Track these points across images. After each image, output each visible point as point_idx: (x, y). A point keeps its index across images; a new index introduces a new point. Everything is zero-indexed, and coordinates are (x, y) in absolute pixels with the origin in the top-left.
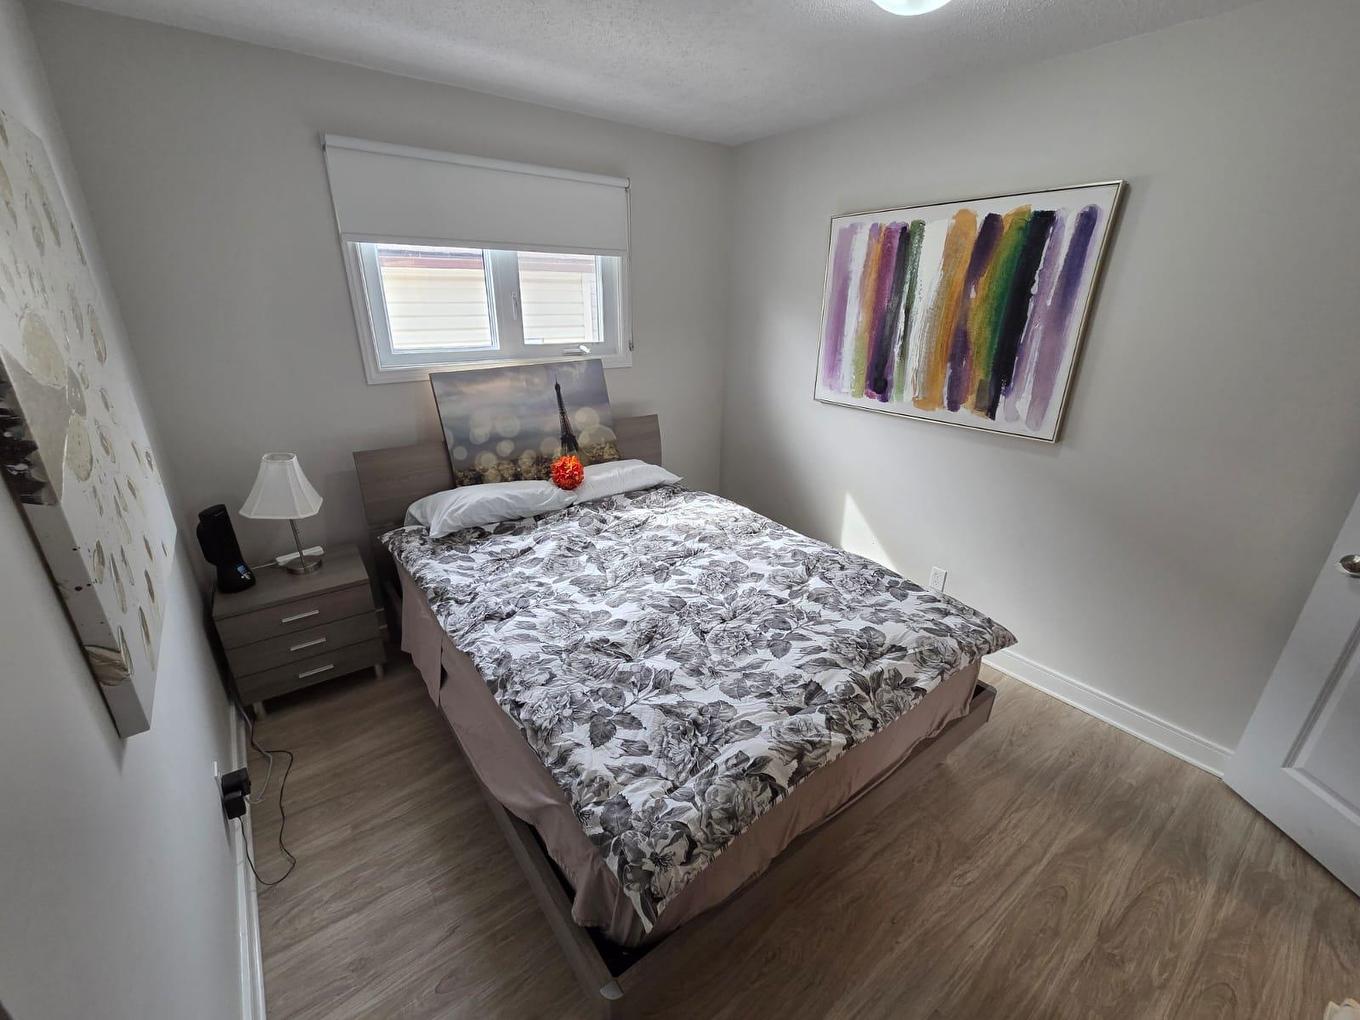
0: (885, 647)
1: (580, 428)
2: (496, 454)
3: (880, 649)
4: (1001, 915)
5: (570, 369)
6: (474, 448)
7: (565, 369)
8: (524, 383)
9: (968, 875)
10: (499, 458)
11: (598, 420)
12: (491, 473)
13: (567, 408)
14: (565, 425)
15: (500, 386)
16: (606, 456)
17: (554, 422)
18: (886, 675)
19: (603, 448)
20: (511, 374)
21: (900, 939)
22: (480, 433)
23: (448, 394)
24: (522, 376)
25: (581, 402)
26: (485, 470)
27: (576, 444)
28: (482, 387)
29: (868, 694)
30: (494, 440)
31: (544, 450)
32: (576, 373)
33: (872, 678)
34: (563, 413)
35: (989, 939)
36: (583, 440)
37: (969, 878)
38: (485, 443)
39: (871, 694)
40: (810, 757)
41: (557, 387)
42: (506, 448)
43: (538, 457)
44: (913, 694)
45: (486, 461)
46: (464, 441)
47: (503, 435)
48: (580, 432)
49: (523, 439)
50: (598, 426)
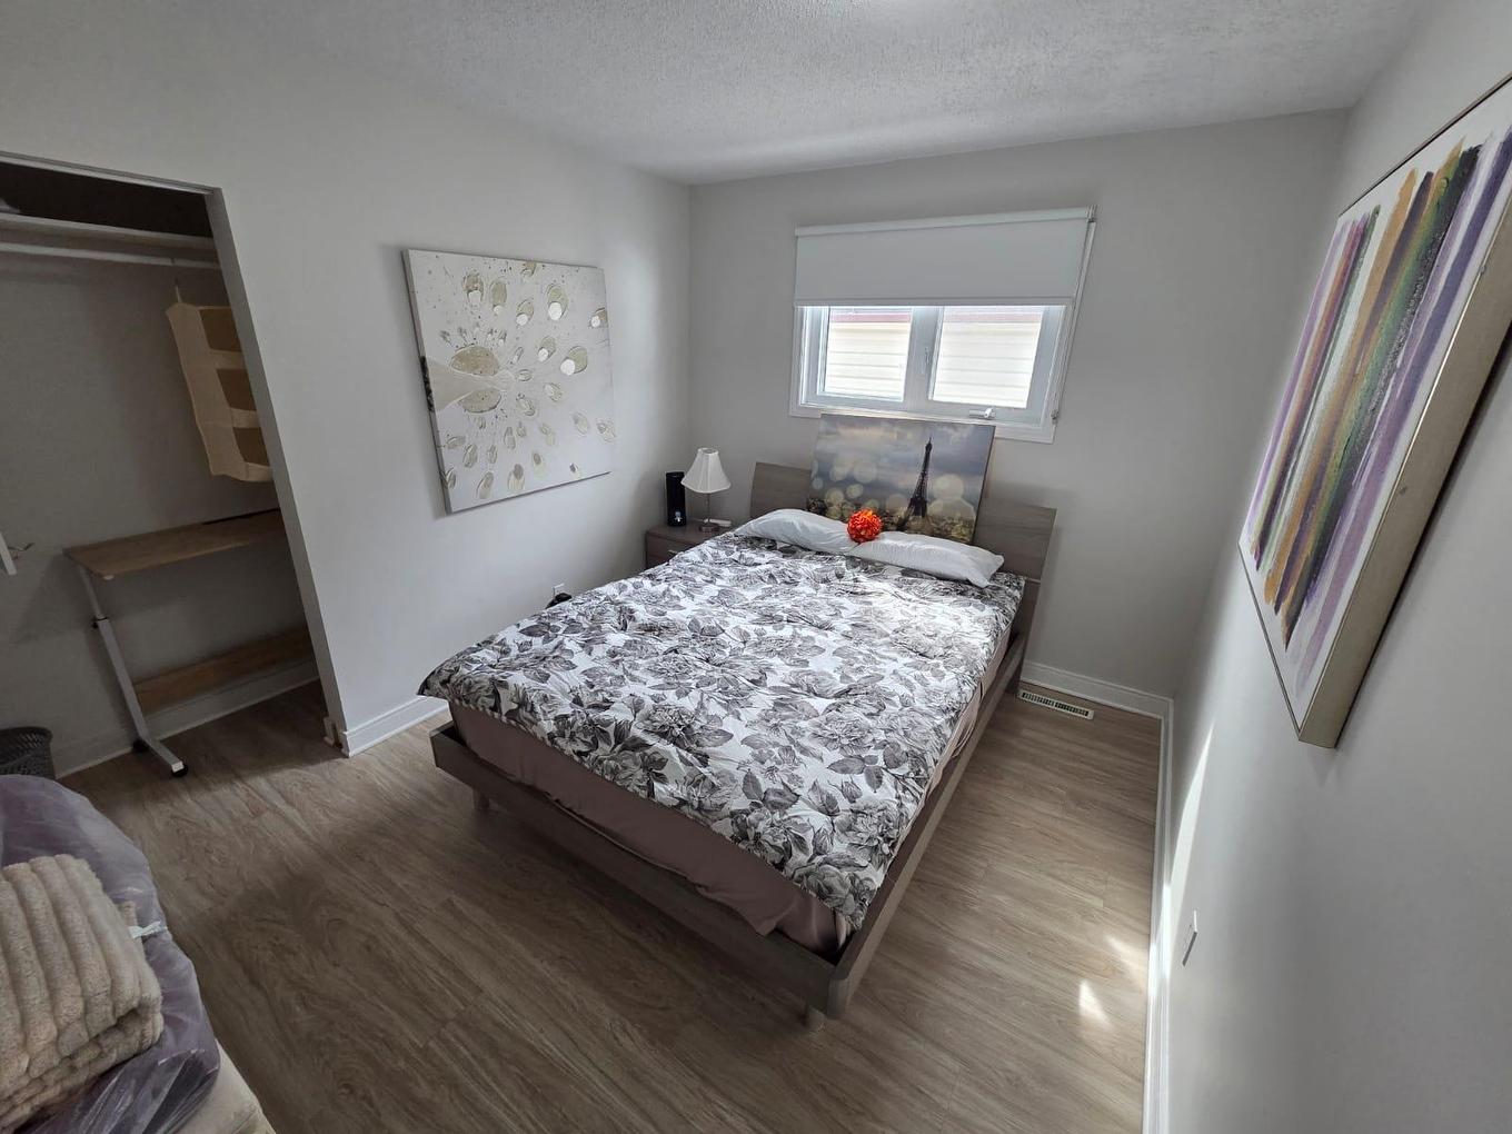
0: (699, 749)
1: (935, 496)
2: (845, 493)
3: (694, 746)
4: (580, 1069)
5: (950, 431)
6: (830, 483)
7: (945, 429)
8: (895, 436)
9: (627, 1038)
10: (846, 498)
11: (961, 491)
12: (834, 509)
13: (930, 471)
14: (921, 487)
15: (874, 434)
16: (954, 534)
17: (912, 481)
18: (649, 751)
19: (954, 524)
20: (887, 425)
21: (545, 963)
22: (839, 472)
23: (828, 433)
24: (897, 429)
25: (949, 467)
26: (831, 505)
27: (925, 510)
28: (857, 432)
29: (617, 743)
30: (850, 480)
31: (889, 505)
32: (955, 435)
33: (635, 739)
34: (924, 475)
35: (551, 1051)
36: (933, 508)
37: (624, 1040)
38: (841, 482)
39: (619, 746)
40: (523, 713)
41: (929, 447)
42: (855, 491)
43: (880, 510)
44: (644, 784)
45: (835, 497)
46: (824, 475)
47: (858, 479)
48: (934, 499)
49: (874, 488)
50: (958, 498)
